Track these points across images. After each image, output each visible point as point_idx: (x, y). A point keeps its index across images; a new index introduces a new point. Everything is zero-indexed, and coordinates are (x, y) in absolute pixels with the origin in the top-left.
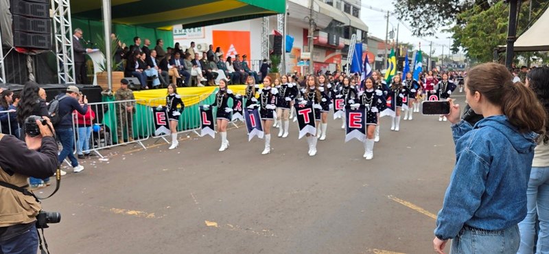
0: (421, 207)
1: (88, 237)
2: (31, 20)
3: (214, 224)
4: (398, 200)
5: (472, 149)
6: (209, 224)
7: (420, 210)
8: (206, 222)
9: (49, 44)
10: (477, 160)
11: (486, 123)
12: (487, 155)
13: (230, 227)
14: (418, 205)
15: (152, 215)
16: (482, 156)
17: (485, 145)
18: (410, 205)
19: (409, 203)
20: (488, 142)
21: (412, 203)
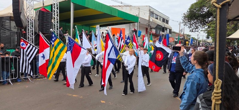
1: (58, 104)
2: (45, 23)
3: (104, 102)
5: (194, 81)
6: (102, 102)
10: (196, 84)
11: (197, 71)
12: (199, 83)
13: (110, 103)
15: (82, 97)
16: (197, 83)
17: (198, 80)
20: (199, 78)
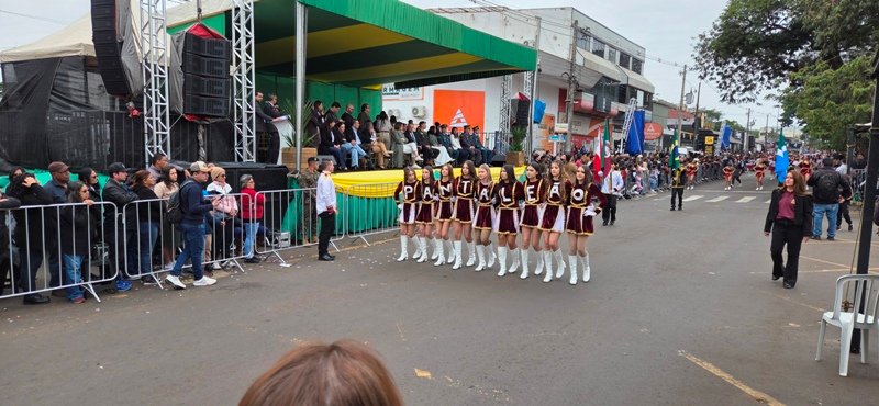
0: (730, 373)
2: (206, 80)
3: (426, 374)
4: (693, 359)
6: (420, 374)
7: (728, 378)
8: (416, 370)
9: (226, 111)
13: (448, 382)
14: (724, 369)
18: (713, 369)
19: (710, 365)
21: (716, 365)
